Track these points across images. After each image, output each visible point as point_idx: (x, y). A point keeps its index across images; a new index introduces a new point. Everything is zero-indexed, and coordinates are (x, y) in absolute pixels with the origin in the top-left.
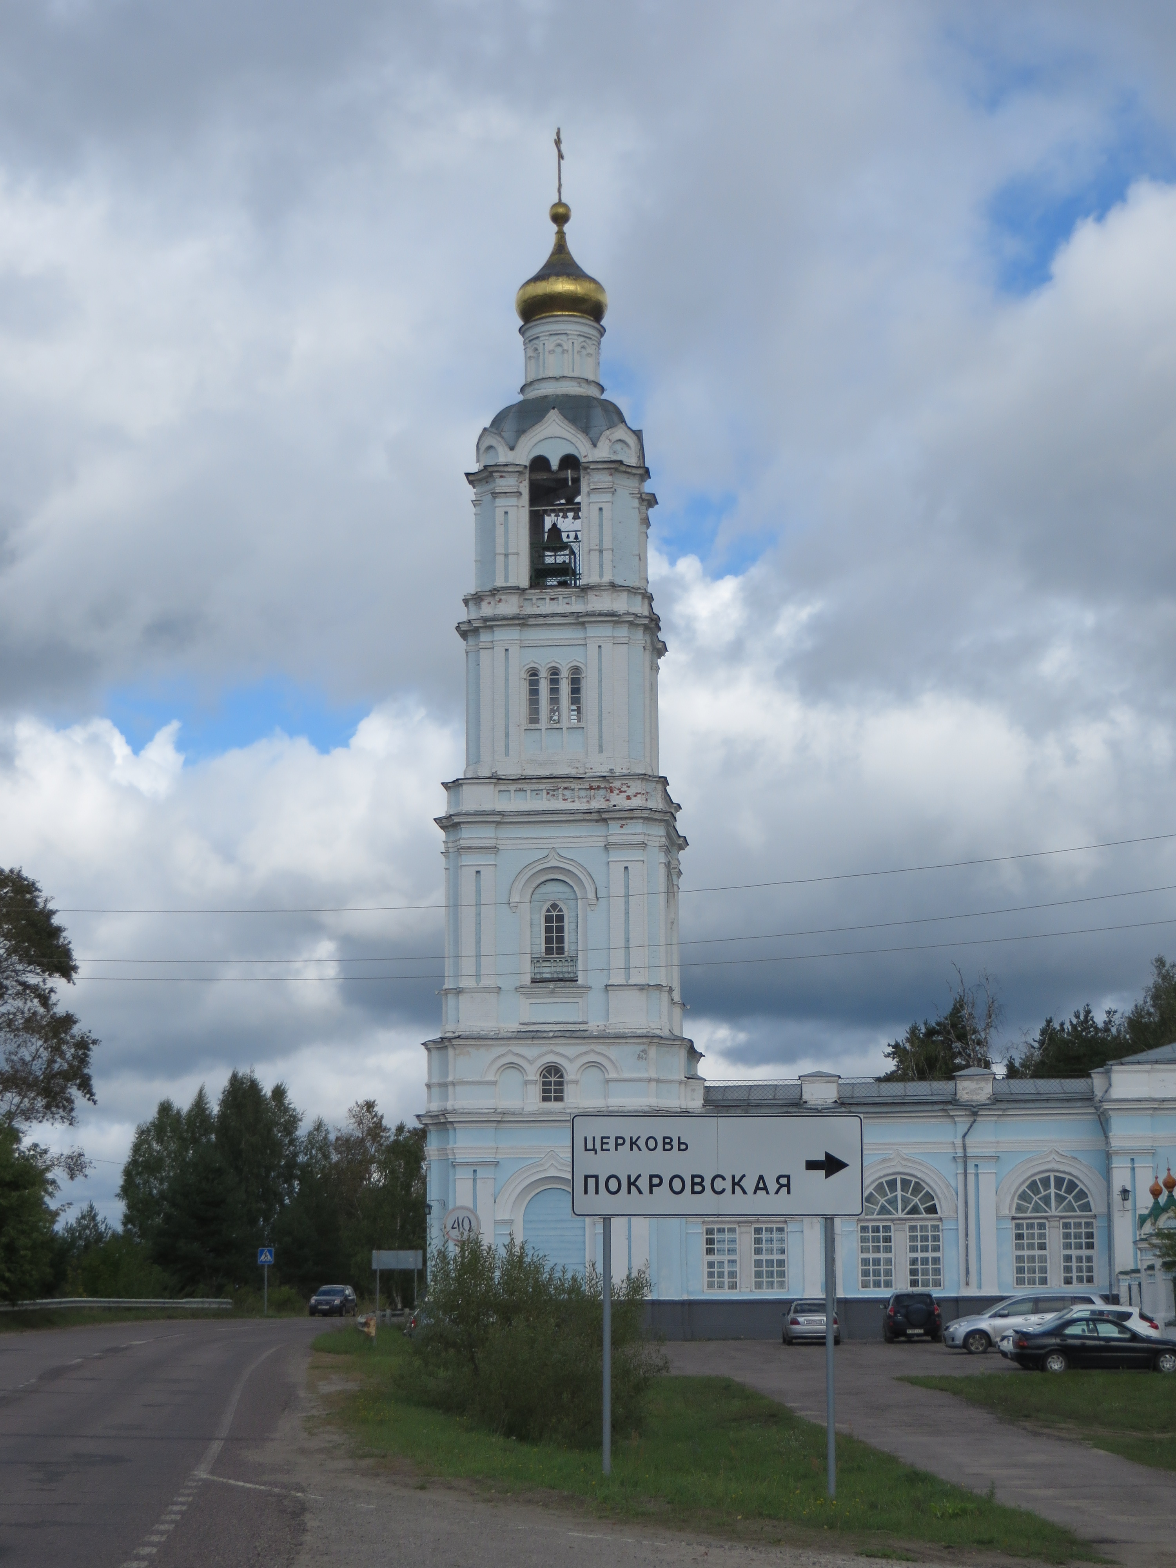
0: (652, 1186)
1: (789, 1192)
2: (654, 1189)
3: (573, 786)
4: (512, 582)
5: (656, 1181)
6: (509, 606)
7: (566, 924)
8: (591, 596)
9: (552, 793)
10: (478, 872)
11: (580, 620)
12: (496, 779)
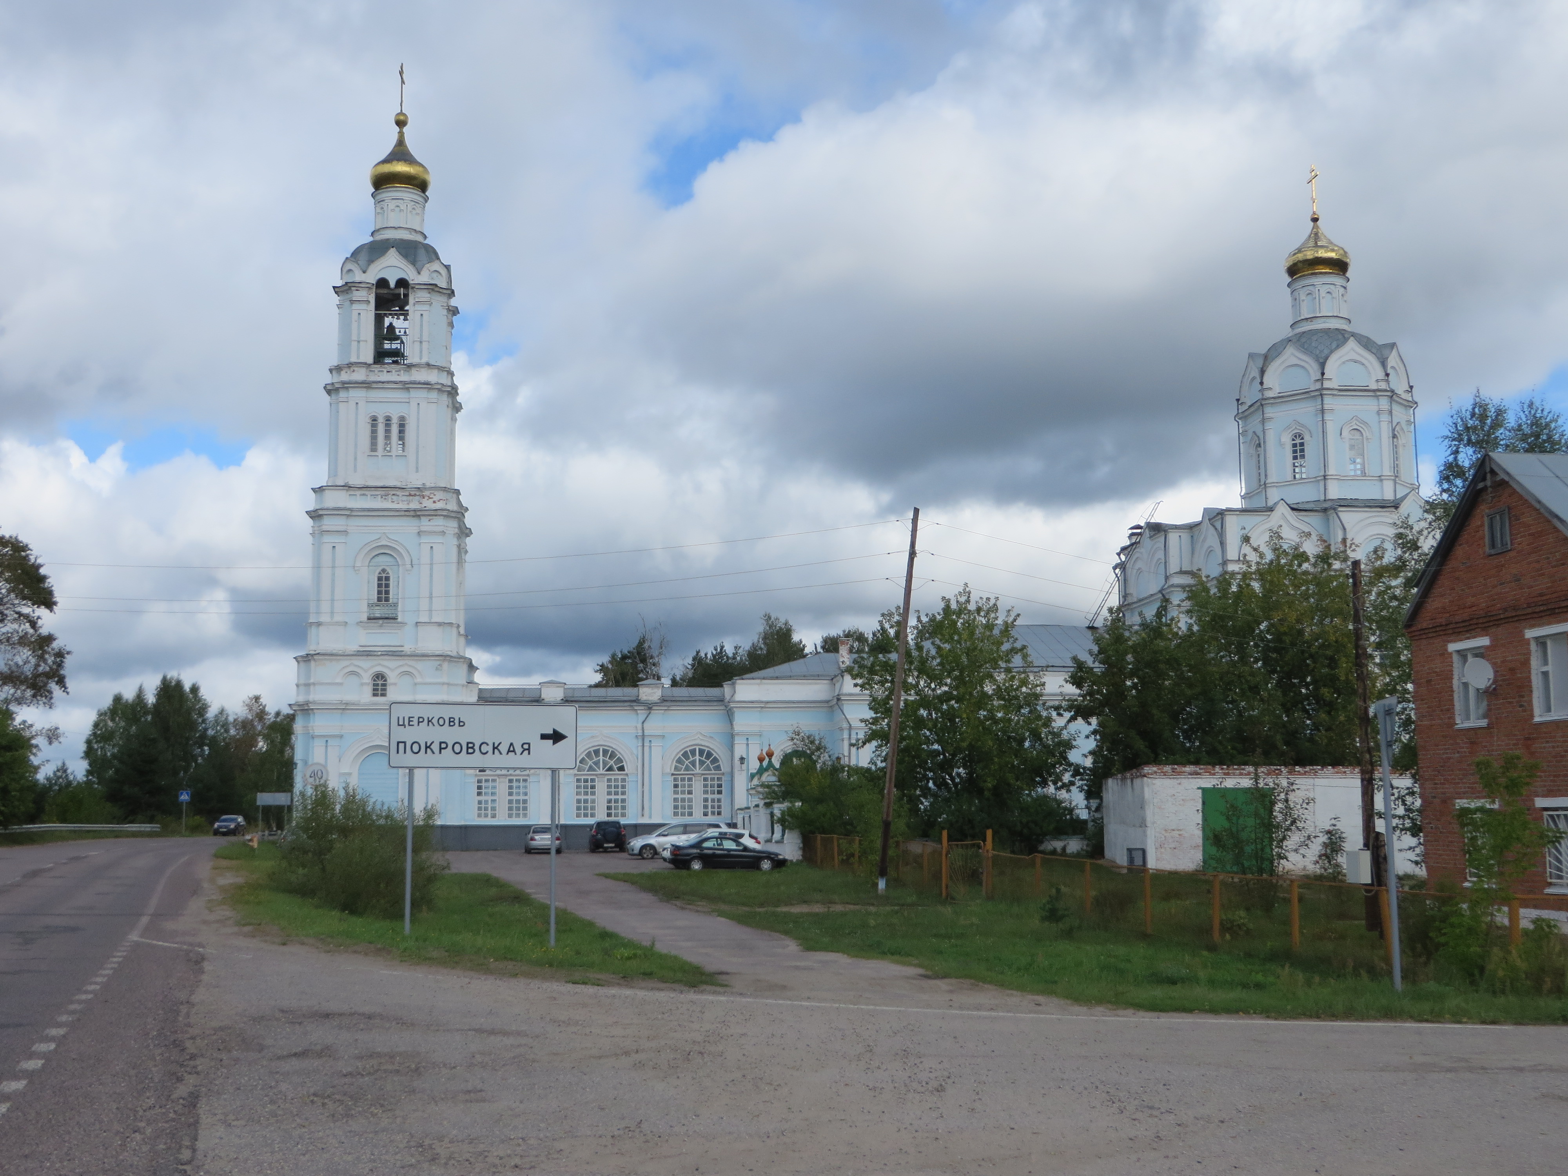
0: (441, 749)
1: (529, 754)
2: (442, 750)
3: (398, 493)
4: (362, 360)
5: (443, 746)
6: (360, 375)
7: (391, 582)
8: (414, 371)
9: (384, 497)
10: (334, 547)
11: (406, 386)
12: (347, 487)
